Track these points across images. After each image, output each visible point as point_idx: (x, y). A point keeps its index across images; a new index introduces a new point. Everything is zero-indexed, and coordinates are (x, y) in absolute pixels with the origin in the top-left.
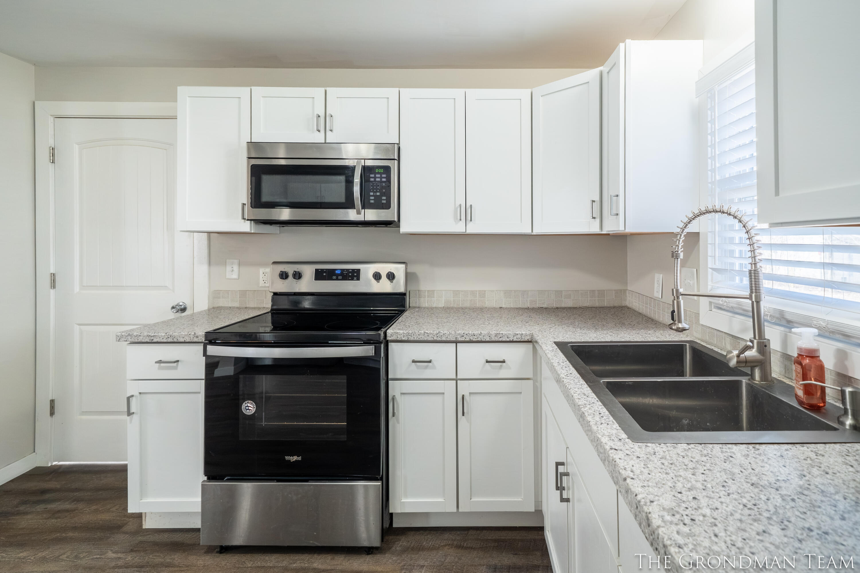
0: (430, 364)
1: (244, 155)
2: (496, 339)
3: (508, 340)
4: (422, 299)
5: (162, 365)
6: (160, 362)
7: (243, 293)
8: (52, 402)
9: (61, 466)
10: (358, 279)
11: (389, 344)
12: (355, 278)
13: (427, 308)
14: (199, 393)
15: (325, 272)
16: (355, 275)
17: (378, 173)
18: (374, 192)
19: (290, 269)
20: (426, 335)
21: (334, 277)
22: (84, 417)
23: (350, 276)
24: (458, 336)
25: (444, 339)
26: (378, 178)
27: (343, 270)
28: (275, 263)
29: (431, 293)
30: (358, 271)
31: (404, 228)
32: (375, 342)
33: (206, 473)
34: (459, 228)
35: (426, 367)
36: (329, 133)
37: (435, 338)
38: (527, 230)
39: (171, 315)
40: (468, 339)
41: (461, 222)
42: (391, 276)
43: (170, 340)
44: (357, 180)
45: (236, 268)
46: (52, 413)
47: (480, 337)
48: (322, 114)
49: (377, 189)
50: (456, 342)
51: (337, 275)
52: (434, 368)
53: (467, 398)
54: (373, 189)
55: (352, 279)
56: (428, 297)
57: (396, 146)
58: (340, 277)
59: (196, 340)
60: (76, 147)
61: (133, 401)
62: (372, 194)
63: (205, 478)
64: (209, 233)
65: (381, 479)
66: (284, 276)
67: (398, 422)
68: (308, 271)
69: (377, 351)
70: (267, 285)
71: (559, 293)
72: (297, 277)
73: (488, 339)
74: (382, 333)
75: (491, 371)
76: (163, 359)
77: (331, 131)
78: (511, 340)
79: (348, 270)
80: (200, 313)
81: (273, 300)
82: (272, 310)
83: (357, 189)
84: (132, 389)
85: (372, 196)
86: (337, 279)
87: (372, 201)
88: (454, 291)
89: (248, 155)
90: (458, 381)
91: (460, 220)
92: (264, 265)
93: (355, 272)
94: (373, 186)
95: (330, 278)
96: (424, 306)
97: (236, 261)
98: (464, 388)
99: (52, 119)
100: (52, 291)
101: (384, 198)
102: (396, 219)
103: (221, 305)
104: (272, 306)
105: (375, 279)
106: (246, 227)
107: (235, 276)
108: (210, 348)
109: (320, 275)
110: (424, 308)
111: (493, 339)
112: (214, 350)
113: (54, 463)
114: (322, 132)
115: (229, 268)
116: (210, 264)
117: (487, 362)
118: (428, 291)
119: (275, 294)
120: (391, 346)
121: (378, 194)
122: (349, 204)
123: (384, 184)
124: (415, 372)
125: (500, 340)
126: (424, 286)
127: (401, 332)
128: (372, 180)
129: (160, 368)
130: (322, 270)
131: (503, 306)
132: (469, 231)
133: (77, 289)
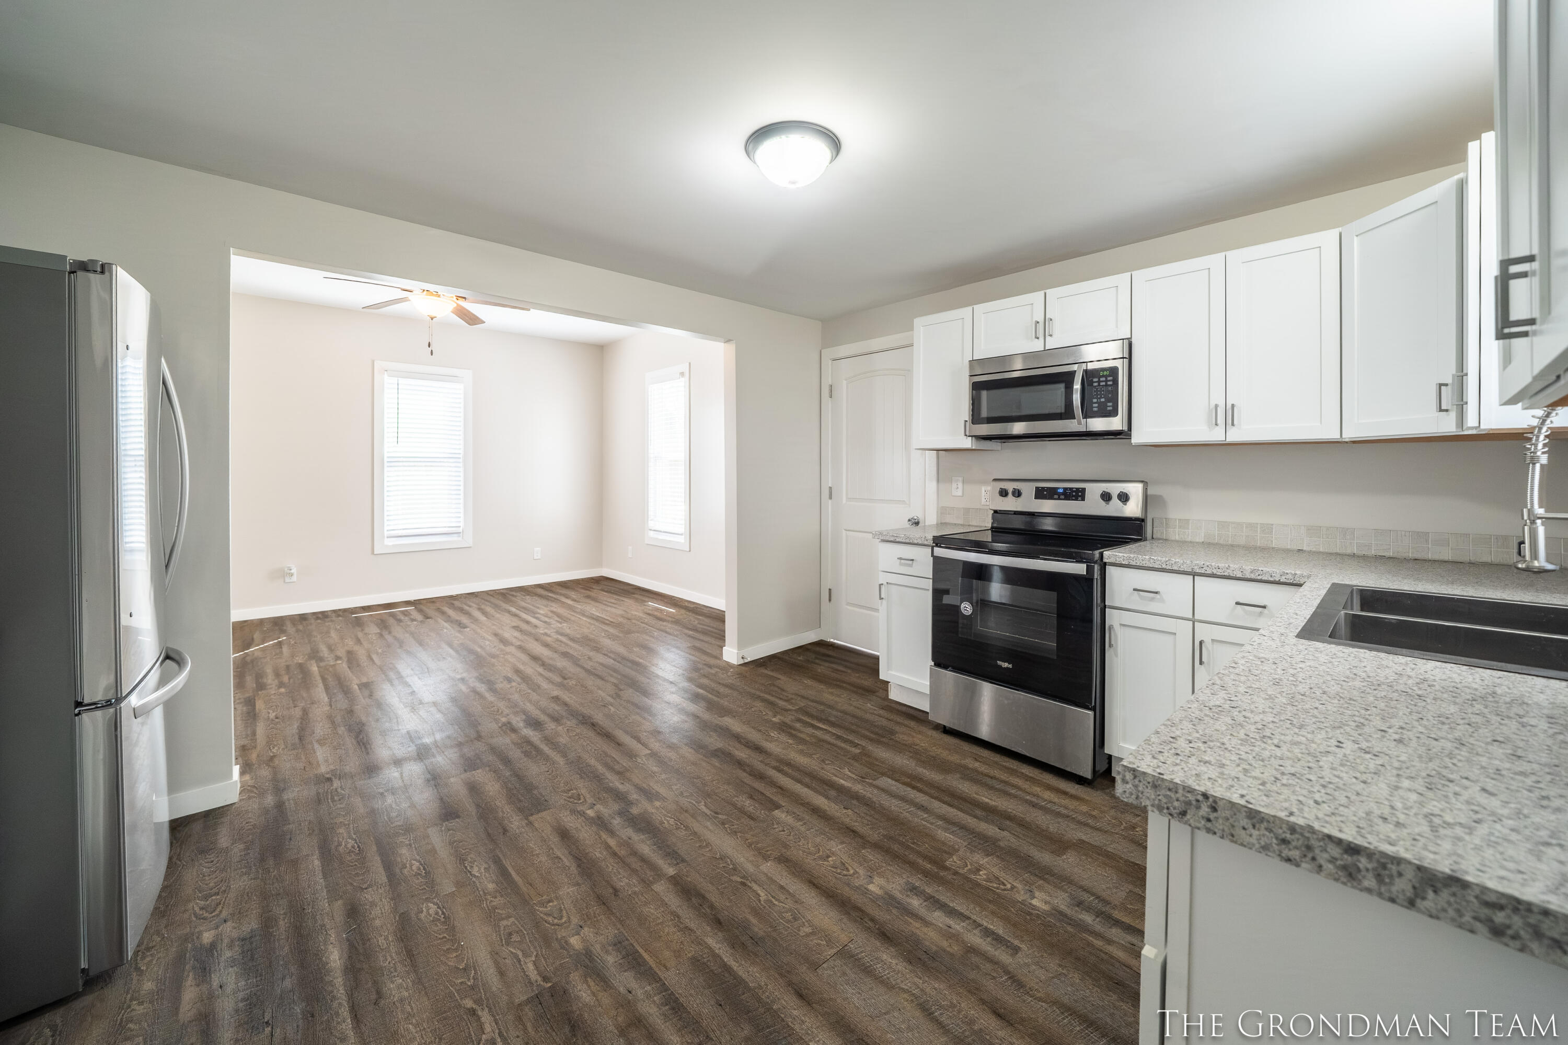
0: (1158, 596)
1: (966, 373)
2: (1253, 576)
3: (1272, 579)
4: (1171, 530)
5: (902, 561)
6: (900, 559)
7: (967, 511)
8: (830, 590)
9: (835, 643)
10: (1083, 499)
11: (1107, 567)
12: (1080, 498)
13: (1177, 541)
14: (928, 590)
15: (1046, 491)
16: (1078, 495)
17: (1103, 376)
18: (1097, 399)
19: (1010, 487)
20: (1152, 561)
21: (1056, 496)
22: (848, 607)
23: (1073, 496)
24: (1196, 567)
25: (1175, 568)
26: (1102, 381)
27: (1065, 489)
28: (995, 480)
29: (1184, 523)
30: (1084, 490)
31: (1137, 438)
32: (1089, 561)
33: (933, 659)
34: (1217, 435)
35: (1152, 599)
36: (1048, 338)
37: (1164, 566)
38: (1334, 435)
39: (907, 525)
40: (1209, 572)
41: (1217, 428)
42: (1124, 498)
43: (907, 541)
44: (1077, 386)
45: (960, 485)
46: (830, 600)
47: (1228, 571)
48: (1041, 320)
49: (1101, 395)
50: (1194, 574)
51: (1059, 494)
52: (1162, 601)
53: (1208, 645)
54: (1097, 395)
55: (1076, 499)
56: (1180, 527)
57: (1126, 342)
58: (1062, 497)
59: (926, 543)
60: (845, 382)
61: (883, 588)
62: (1095, 400)
63: (933, 663)
64: (938, 450)
65: (1094, 709)
66: (1003, 493)
67: (1117, 656)
68: (1028, 490)
69: (1090, 570)
70: (988, 504)
71: (1422, 536)
72: (1017, 495)
73: (1239, 575)
74: (1097, 553)
75: (1242, 616)
76: (903, 557)
77: (1051, 336)
78: (1277, 580)
79: (1071, 489)
80: (930, 526)
81: (993, 518)
82: (992, 528)
83: (1077, 398)
84: (883, 578)
85: (1095, 403)
86: (1059, 499)
87: (1095, 409)
88: (1219, 522)
89: (970, 372)
90: (1196, 623)
91: (1216, 425)
92: (984, 482)
93: (1080, 492)
94: (1097, 391)
95: (1051, 498)
96: (1173, 539)
97: (961, 479)
98: (1203, 632)
99: (830, 362)
100: (830, 501)
101: (1110, 404)
102: (1125, 428)
103: (947, 521)
104: (992, 524)
105: (1103, 500)
106: (968, 443)
107: (959, 493)
108: (936, 549)
109: (1041, 494)
110: (1172, 541)
111: (1248, 576)
112: (941, 552)
113: (832, 640)
114: (1042, 339)
115: (954, 485)
116: (938, 481)
117: (1237, 603)
118: (1180, 520)
119: (996, 512)
120: (1110, 570)
121: (1103, 400)
122: (1068, 413)
123: (1110, 388)
124: (1136, 602)
125: (1259, 578)
126: (1175, 513)
127: (1121, 554)
128: (1095, 384)
129: (901, 564)
130: (1043, 488)
131: (1304, 549)
132: (1230, 439)
133: (844, 501)
